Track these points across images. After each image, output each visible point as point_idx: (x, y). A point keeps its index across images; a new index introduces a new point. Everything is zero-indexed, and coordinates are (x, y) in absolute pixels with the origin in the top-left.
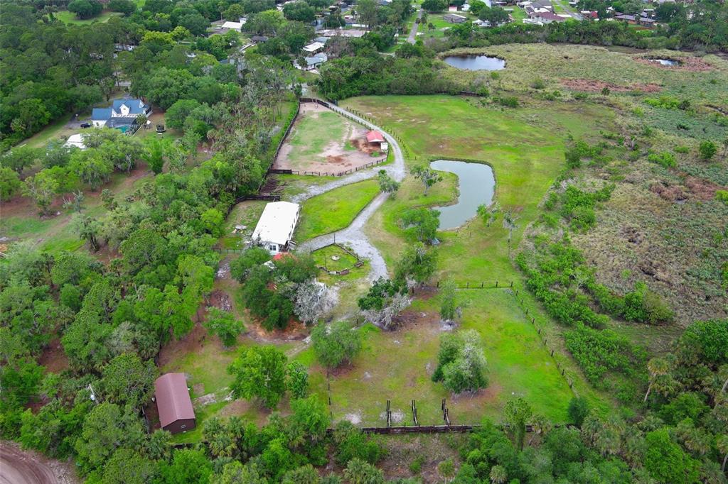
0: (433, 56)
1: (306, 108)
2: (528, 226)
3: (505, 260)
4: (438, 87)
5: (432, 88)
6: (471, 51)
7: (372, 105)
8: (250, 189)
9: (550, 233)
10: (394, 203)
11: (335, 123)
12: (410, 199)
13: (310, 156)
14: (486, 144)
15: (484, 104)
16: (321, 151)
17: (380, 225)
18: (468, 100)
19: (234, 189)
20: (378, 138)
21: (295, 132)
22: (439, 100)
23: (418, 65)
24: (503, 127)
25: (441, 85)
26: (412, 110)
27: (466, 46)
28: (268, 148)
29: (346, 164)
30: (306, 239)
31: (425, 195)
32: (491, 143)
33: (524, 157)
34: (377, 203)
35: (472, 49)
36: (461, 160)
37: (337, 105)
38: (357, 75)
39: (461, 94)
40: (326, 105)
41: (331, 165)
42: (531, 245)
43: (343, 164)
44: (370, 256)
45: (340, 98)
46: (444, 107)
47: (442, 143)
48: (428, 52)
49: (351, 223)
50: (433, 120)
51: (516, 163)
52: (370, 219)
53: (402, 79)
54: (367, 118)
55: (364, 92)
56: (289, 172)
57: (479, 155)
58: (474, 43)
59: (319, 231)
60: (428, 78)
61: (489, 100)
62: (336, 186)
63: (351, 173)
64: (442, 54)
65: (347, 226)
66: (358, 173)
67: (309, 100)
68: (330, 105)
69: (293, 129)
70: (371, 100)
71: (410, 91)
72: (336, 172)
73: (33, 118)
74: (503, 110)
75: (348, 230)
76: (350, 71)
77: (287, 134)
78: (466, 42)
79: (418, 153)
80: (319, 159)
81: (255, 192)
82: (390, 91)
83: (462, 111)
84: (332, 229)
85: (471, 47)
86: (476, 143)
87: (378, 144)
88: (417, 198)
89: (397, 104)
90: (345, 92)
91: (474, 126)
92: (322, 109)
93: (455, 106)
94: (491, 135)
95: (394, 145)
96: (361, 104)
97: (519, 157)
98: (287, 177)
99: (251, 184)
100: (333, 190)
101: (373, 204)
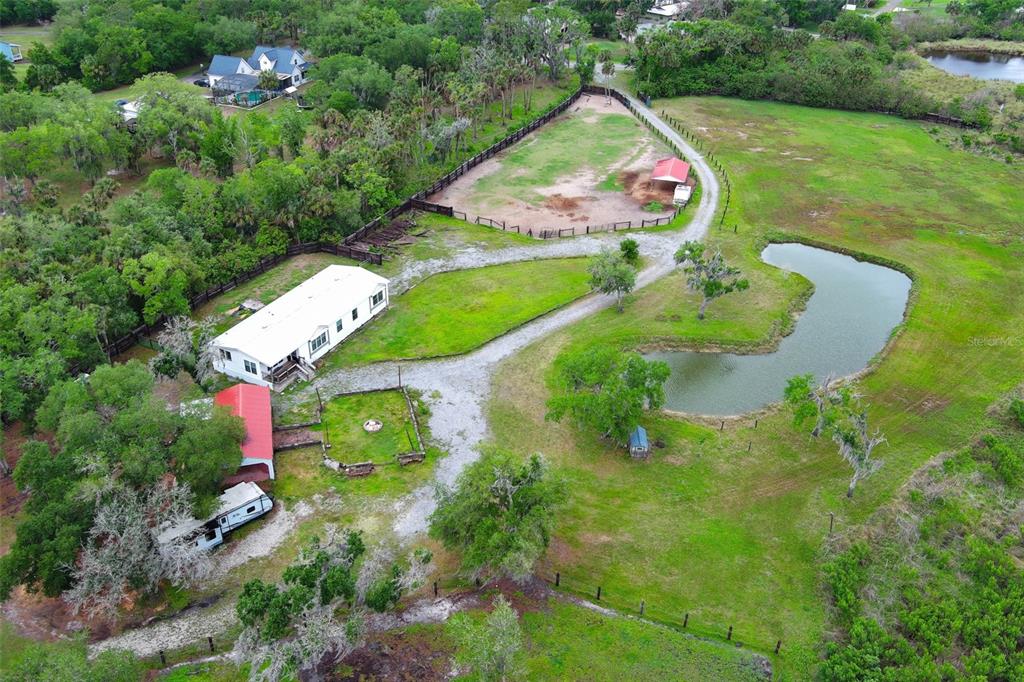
0: (905, 46)
1: (588, 103)
2: (932, 461)
3: (806, 553)
4: (877, 98)
5: (862, 99)
6: (991, 45)
7: (720, 115)
8: (330, 231)
9: (992, 499)
10: (618, 319)
11: (623, 136)
12: (660, 319)
13: (518, 188)
14: (928, 226)
15: (967, 144)
16: (548, 183)
17: (543, 365)
18: (935, 132)
19: (291, 223)
20: (672, 174)
21: (531, 140)
22: (868, 123)
23: (858, 54)
24: (991, 197)
25: (883, 95)
26: (797, 134)
27: (988, 36)
28: (453, 162)
29: (576, 216)
30: (360, 361)
31: (702, 317)
32: (941, 226)
33: (1011, 273)
34: (576, 313)
35: (998, 43)
36: (845, 253)
37: (650, 107)
38: (712, 56)
39: (925, 117)
40: (624, 102)
41: (546, 211)
42: (911, 523)
43: (571, 215)
44: (457, 440)
45: (663, 94)
46: (874, 137)
47: (822, 207)
48: (895, 38)
49: (479, 347)
50: (829, 160)
51: (984, 284)
52: (533, 347)
53: (801, 72)
54: (697, 140)
55: (717, 89)
56: (448, 212)
57: (896, 250)
58: (1007, 31)
59: (402, 352)
60: (861, 77)
61: (984, 138)
62: (518, 258)
63: (573, 237)
64: (927, 45)
65: (468, 352)
66: (585, 240)
67: (600, 91)
68: (634, 102)
69: (531, 135)
70: (726, 106)
71: (815, 100)
72: (538, 227)
73: (119, 58)
74: (1008, 161)
75: (460, 362)
76: (695, 46)
77: (509, 143)
78: (988, 28)
79: (750, 219)
80: (532, 197)
81: (337, 239)
82: (769, 93)
83: (908, 151)
84: (428, 352)
85: (1000, 39)
86: (905, 221)
87: (670, 187)
88: (676, 318)
89: (772, 119)
90: (676, 85)
91: (919, 185)
92: (617, 108)
93: (897, 140)
94: (950, 209)
95: (710, 194)
96: (699, 111)
97: (997, 271)
98: (443, 221)
99: (331, 219)
100: (507, 263)
101: (566, 311)
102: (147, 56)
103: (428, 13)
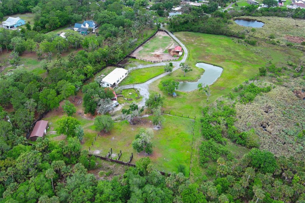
0: (230, 18)
1: (160, 34)
2: (221, 96)
3: (200, 108)
4: (222, 32)
5: (219, 32)
6: (250, 17)
7: (188, 36)
9: (229, 101)
10: (170, 77)
11: (168, 41)
12: (177, 76)
13: (148, 53)
14: (228, 59)
15: (239, 42)
16: (153, 52)
17: (157, 84)
18: (233, 39)
19: (107, 60)
20: (178, 50)
21: (148, 42)
22: (220, 37)
23: (219, 21)
24: (241, 53)
25: (223, 31)
26: (204, 40)
27: (250, 15)
28: (134, 47)
29: (160, 58)
30: (125, 84)
31: (184, 76)
32: (230, 59)
33: (241, 68)
34: (162, 76)
35: (252, 17)
36: (212, 64)
37: (173, 34)
38: (186, 22)
39: (231, 36)
40: (168, 33)
41: (154, 57)
42: (216, 104)
43: (159, 58)
44: (145, 95)
45: (176, 31)
46: (220, 41)
47: (208, 56)
48: (228, 16)
49: (146, 82)
50: (211, 46)
51: (236, 69)
52: (155, 82)
53: (206, 26)
54: (183, 42)
55: (188, 30)
56: (135, 58)
57: (221, 64)
58: (254, 14)
59: (131, 82)
60: (218, 27)
61: (243, 41)
62: (150, 66)
63: (160, 62)
64: (236, 17)
65: (144, 83)
66: (162, 63)
67: (162, 31)
68: (170, 33)
69: (148, 41)
70: (189, 34)
71: (208, 32)
72: (153, 61)
73: (54, 24)
74: (246, 46)
75: (143, 84)
76: (182, 20)
77: (144, 43)
78: (250, 13)
79: (194, 58)
80: (150, 54)
81: (115, 63)
82: (199, 31)
83: (227, 44)
84: (137, 83)
85: (252, 16)
86: (223, 58)
87: (178, 52)
88: (180, 76)
89: (199, 37)
90: (179, 29)
91: (228, 51)
92: (166, 35)
93: (225, 41)
94: (233, 56)
95: (186, 53)
96: (184, 35)
97: (239, 67)
98: (134, 60)
99: (114, 60)
100: (148, 67)
101: (160, 76)
102: (59, 23)
103: (122, 13)
